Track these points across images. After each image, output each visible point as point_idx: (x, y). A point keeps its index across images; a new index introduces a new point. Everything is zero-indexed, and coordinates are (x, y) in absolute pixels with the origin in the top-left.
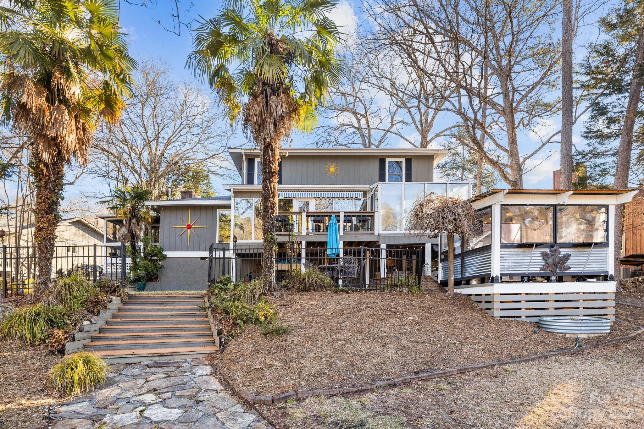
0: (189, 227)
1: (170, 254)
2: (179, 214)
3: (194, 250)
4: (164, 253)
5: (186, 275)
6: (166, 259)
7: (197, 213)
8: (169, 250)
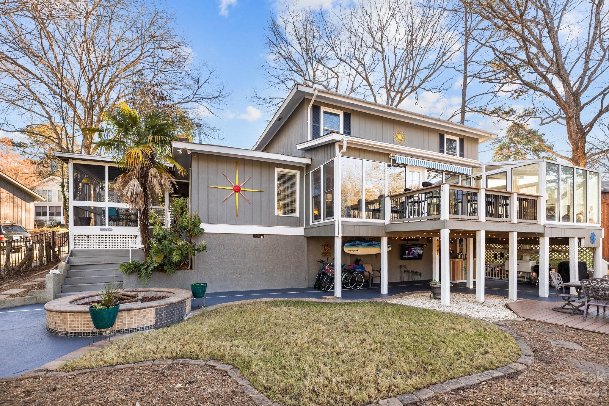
0: (237, 189)
1: (208, 228)
2: (222, 168)
3: (245, 224)
4: (202, 226)
5: (233, 259)
6: (204, 236)
7: (248, 170)
8: (208, 222)
